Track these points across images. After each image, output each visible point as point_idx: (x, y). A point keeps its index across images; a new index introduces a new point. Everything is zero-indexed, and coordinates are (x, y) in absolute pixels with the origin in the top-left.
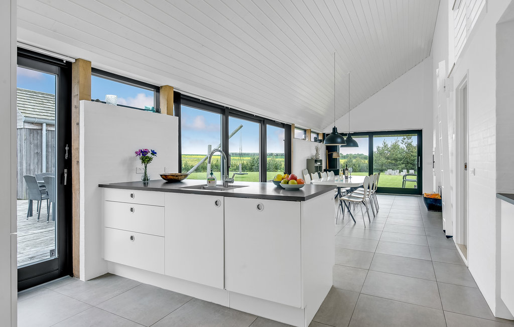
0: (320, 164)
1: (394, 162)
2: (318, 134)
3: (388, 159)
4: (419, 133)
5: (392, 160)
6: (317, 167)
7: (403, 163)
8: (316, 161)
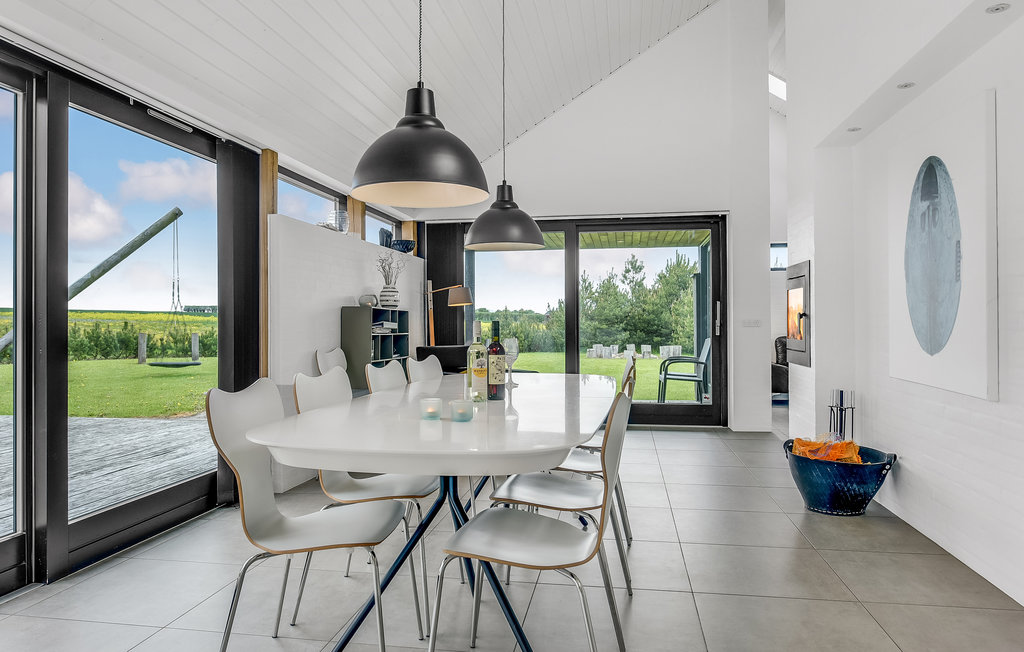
0: (395, 326)
1: (605, 326)
2: (399, 224)
3: (592, 319)
4: (716, 224)
5: (600, 322)
6: (384, 338)
7: (625, 330)
8: (378, 315)
